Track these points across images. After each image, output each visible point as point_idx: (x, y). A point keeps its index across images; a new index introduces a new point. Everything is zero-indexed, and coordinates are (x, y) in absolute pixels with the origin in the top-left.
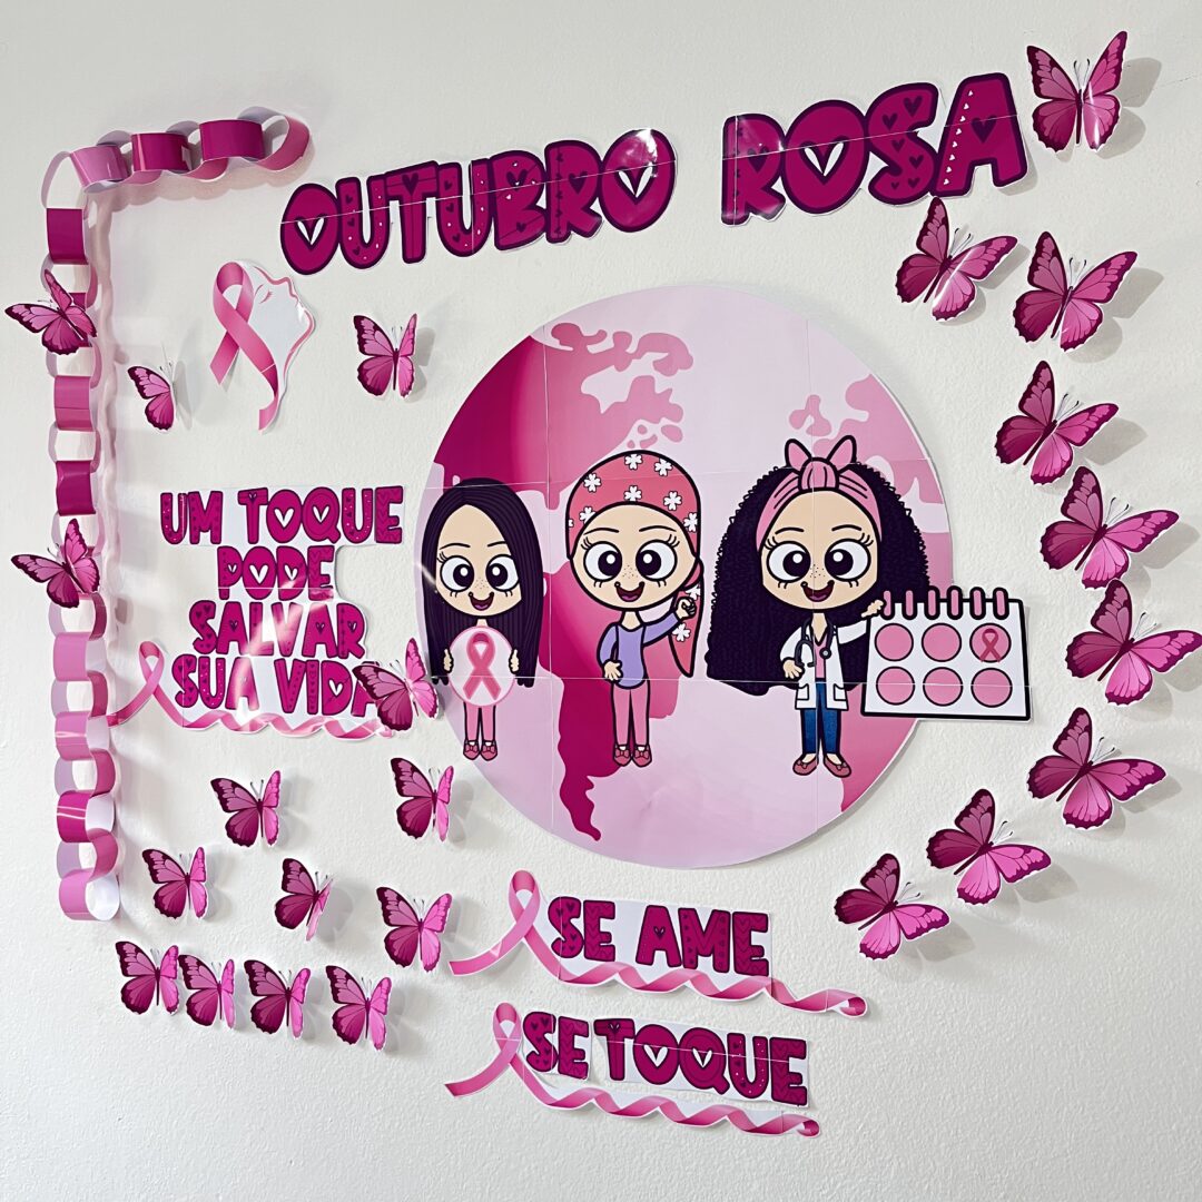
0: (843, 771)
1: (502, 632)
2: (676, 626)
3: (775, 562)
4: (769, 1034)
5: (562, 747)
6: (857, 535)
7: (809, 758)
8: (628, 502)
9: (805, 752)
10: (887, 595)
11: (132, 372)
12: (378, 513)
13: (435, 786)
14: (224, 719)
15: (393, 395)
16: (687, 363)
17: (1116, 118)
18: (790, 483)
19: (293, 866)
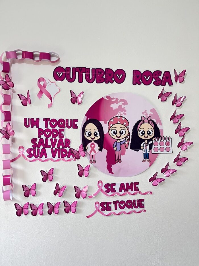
0: (149, 161)
1: (97, 143)
2: (126, 142)
3: (140, 133)
4: (139, 199)
5: (107, 161)
6: (151, 129)
7: (145, 160)
8: (118, 124)
9: (144, 159)
10: (155, 137)
11: (18, 95)
12: (73, 124)
13: (84, 168)
14: (40, 160)
15: (76, 104)
16: (127, 104)
17: (184, 80)
18: (142, 122)
19: (57, 185)
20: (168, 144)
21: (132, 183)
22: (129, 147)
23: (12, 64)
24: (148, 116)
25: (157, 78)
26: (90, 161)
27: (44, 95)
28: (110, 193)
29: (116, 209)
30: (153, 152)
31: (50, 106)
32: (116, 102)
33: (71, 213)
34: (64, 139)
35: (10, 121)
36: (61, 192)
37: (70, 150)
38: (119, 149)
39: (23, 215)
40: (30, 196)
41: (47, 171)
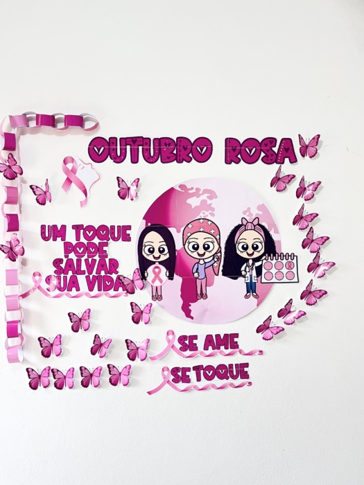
0: (257, 297)
1: (164, 266)
2: (214, 263)
3: (239, 247)
4: (239, 363)
5: (181, 296)
6: (259, 241)
7: (248, 294)
8: (200, 232)
9: (248, 292)
10: (267, 255)
11: (31, 186)
12: (123, 233)
13: (142, 309)
14: (67, 295)
15: (128, 200)
16: (216, 197)
17: (316, 153)
18: (243, 228)
19: (97, 337)
20: (290, 267)
21: (226, 335)
22: (221, 273)
23: (21, 136)
24: (254, 217)
25: (268, 151)
26: (153, 296)
27: (73, 185)
28: (188, 353)
29: (199, 379)
30: (264, 280)
31: (83, 204)
32: (197, 193)
33: (120, 385)
34: (107, 260)
35: (17, 230)
36: (104, 350)
37: (118, 278)
38: (202, 276)
39: (40, 388)
40: (53, 355)
41: (79, 314)
